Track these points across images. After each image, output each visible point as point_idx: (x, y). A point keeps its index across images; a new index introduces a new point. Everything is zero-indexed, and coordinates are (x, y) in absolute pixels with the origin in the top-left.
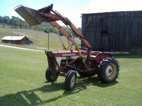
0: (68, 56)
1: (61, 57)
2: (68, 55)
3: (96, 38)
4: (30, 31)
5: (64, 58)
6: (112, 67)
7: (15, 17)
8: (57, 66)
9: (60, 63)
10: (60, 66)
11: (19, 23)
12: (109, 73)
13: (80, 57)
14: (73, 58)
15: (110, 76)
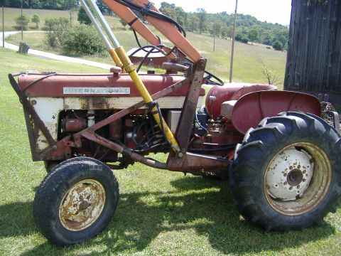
0: (93, 96)
1: (61, 100)
2: (89, 93)
3: (334, 48)
4: (200, 36)
5: (76, 105)
6: (312, 160)
7: (168, 5)
8: (40, 133)
9: (56, 121)
10: (54, 136)
11: (176, 17)
12: (288, 186)
13: (143, 103)
14: (115, 104)
15: (298, 197)
